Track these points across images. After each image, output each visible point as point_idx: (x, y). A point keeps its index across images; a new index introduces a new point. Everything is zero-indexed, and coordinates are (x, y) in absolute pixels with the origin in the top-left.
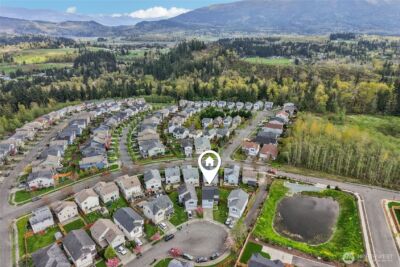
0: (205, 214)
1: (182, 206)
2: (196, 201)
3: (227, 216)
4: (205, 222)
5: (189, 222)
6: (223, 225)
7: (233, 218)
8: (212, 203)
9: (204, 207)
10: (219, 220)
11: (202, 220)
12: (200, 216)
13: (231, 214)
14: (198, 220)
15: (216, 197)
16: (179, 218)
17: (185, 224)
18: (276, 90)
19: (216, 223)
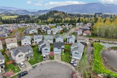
0: (55, 57)
1: (40, 52)
2: (49, 49)
3: (71, 58)
4: (55, 62)
5: (43, 62)
6: (69, 64)
7: (76, 60)
8: (60, 50)
9: (55, 53)
10: (65, 61)
11: (53, 61)
12: (52, 58)
13: (73, 57)
14: (49, 61)
15: (63, 47)
16: (37, 59)
17: (40, 63)
18: (83, 19)
19: (63, 63)
